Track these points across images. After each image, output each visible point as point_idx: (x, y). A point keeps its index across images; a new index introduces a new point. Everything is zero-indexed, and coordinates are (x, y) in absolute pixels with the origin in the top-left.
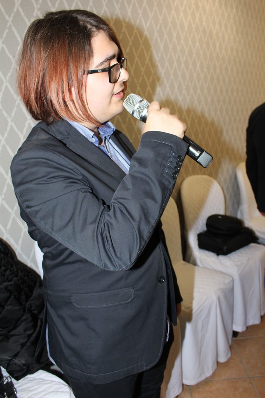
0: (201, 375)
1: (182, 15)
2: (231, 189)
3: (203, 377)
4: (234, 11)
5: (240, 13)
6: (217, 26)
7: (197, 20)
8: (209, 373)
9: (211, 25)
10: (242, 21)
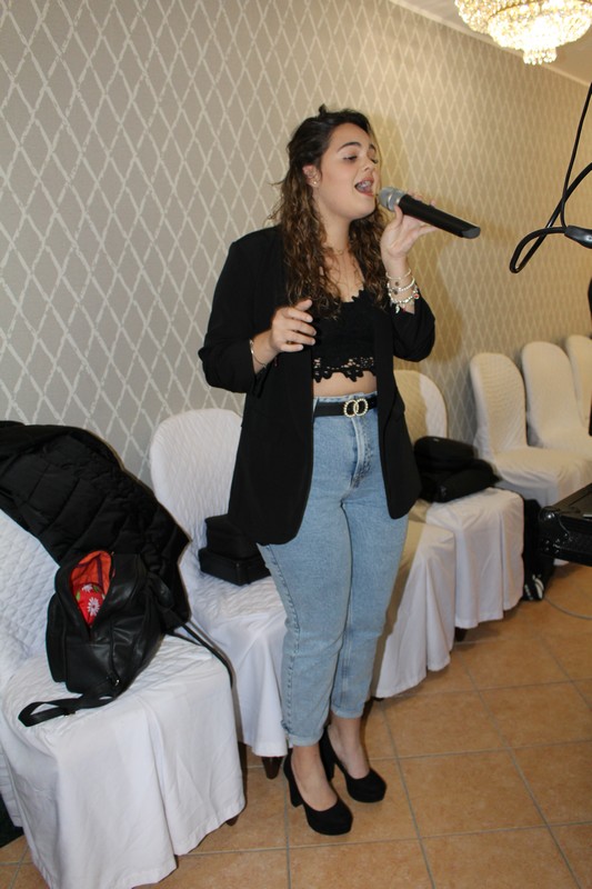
0: (399, 682)
1: (377, 99)
2: (460, 399)
3: (404, 688)
4: (470, 87)
5: (480, 90)
6: (438, 115)
7: (404, 108)
8: (413, 682)
9: (428, 113)
10: (484, 105)
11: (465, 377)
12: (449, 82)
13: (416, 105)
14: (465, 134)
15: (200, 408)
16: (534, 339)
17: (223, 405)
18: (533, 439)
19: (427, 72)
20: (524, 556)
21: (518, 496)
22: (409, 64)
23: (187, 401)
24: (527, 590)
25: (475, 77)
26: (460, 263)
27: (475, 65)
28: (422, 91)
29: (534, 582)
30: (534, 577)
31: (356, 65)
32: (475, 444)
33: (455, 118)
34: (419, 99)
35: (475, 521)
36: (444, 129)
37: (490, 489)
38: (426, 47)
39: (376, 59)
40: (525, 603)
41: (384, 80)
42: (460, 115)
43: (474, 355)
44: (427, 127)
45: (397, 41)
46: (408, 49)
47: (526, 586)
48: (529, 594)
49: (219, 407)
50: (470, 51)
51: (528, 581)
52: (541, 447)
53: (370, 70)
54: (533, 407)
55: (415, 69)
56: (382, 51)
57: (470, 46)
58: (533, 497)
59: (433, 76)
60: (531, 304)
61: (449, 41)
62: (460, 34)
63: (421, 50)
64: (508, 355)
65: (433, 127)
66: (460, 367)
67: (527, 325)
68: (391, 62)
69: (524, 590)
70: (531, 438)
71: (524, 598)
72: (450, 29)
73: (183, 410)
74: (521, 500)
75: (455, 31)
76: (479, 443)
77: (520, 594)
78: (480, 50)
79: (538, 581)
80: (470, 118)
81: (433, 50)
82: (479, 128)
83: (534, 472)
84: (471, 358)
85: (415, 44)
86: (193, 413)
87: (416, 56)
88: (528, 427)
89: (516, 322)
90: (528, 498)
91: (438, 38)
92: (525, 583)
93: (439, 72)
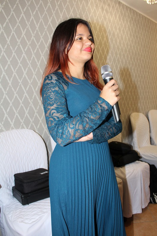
11: (128, 121)
12: (121, 20)
13: (110, 26)
14: (127, 38)
15: (19, 128)
16: (152, 109)
17: (29, 128)
18: (152, 142)
19: (113, 15)
20: (150, 186)
21: (147, 164)
22: (107, 12)
23: (12, 125)
24: (151, 200)
25: (130, 20)
26: (126, 81)
27: (131, 16)
28: (112, 21)
29: (154, 196)
30: (154, 194)
31: (87, 8)
32: (132, 145)
33: (124, 32)
34: (111, 24)
35: (131, 175)
36: (120, 35)
37: (137, 161)
38: (113, 7)
39: (95, 8)
40: (151, 204)
41: (97, 15)
42: (125, 32)
43: (132, 113)
44: (114, 34)
45: (102, 3)
46: (106, 7)
47: (151, 198)
48: (152, 201)
49: (27, 129)
50: (129, 11)
51: (152, 196)
52: (156, 145)
53: (92, 11)
54: (152, 131)
55: (109, 14)
56: (97, 5)
57: (129, 10)
58: (153, 164)
59: (116, 18)
60: (151, 97)
61: (121, 7)
62: (125, 5)
63: (111, 8)
64: (143, 113)
65: (116, 34)
66: (127, 117)
67: (150, 104)
68: (100, 10)
69: (150, 199)
70: (151, 142)
71: (150, 202)
72: (122, 3)
73: (11, 129)
74: (149, 166)
75: (123, 4)
76: (134, 144)
77: (149, 201)
78: (132, 12)
79: (155, 195)
80: (129, 34)
81: (115, 8)
82: (132, 37)
83: (153, 155)
84: (130, 114)
85: (109, 5)
86: (15, 131)
87: (109, 10)
88: (150, 138)
89: (146, 103)
90: (151, 164)
91: (117, 5)
92: (150, 197)
93: (118, 16)
